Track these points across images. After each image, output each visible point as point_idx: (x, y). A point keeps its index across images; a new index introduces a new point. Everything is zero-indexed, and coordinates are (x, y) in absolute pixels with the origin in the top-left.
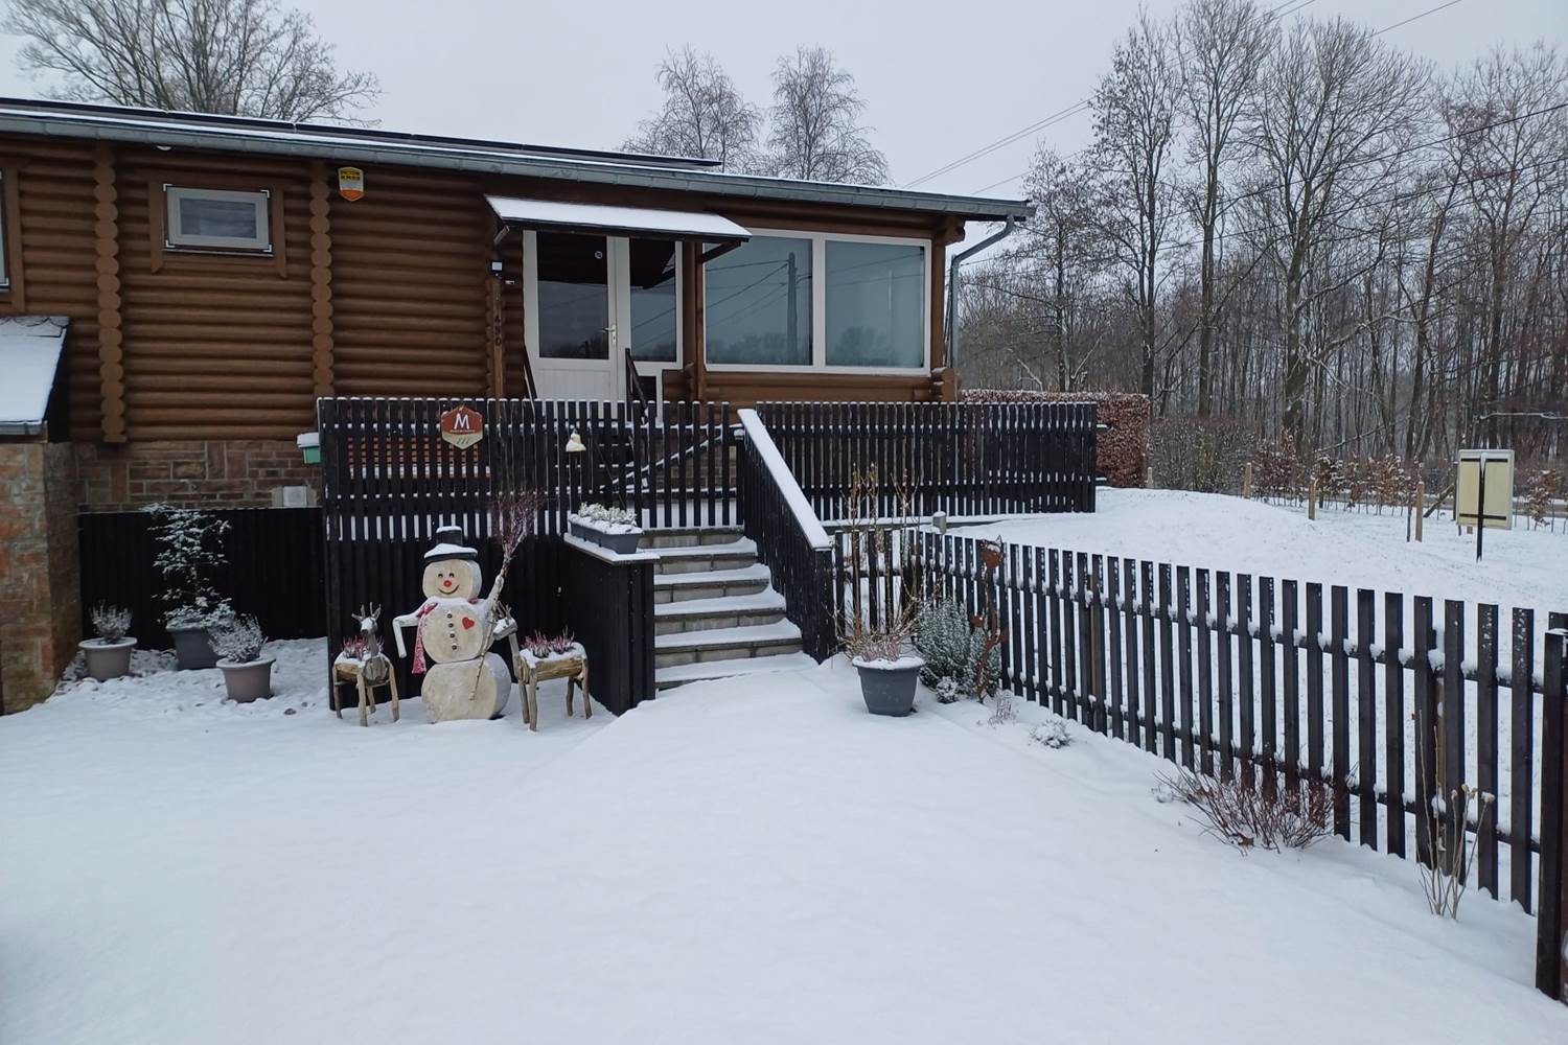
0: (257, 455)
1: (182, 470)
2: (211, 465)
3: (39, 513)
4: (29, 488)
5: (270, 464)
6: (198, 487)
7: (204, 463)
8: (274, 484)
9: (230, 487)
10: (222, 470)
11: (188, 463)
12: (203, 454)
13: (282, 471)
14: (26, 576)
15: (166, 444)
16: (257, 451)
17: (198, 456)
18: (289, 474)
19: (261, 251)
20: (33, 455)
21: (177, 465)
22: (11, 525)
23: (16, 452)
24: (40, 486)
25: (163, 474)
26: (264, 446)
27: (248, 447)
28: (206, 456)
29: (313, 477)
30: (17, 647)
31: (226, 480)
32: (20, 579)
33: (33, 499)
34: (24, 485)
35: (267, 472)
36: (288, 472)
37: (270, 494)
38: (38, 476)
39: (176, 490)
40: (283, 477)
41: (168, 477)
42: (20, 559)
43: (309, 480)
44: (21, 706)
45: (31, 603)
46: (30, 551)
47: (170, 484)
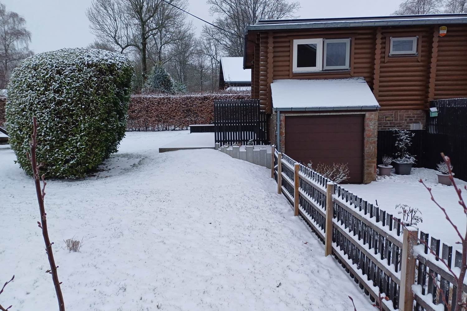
0: (407, 114)
1: (387, 119)
2: (395, 117)
3: (376, 130)
4: (374, 124)
5: (410, 117)
6: (390, 123)
7: (393, 117)
8: (411, 123)
9: (400, 123)
10: (397, 119)
11: (389, 117)
12: (393, 114)
13: (413, 119)
14: (372, 147)
15: (384, 112)
16: (407, 113)
17: (391, 115)
18: (416, 120)
19: (414, 54)
20: (375, 115)
21: (386, 117)
22: (369, 134)
23: (372, 114)
24: (377, 123)
25: (383, 120)
26: (409, 112)
27: (405, 112)
28: (394, 115)
29: (422, 121)
30: (368, 166)
31: (398, 122)
32: (370, 148)
33: (375, 127)
34: (373, 123)
35: (410, 119)
36: (416, 119)
37: (410, 126)
38: (376, 121)
39: (385, 125)
40: (414, 121)
41: (384, 121)
42: (371, 143)
43: (421, 122)
44: (369, 182)
45: (372, 154)
46: (373, 141)
47: (384, 123)
